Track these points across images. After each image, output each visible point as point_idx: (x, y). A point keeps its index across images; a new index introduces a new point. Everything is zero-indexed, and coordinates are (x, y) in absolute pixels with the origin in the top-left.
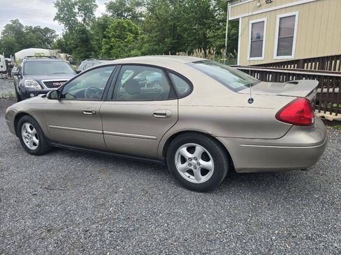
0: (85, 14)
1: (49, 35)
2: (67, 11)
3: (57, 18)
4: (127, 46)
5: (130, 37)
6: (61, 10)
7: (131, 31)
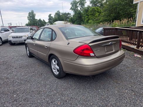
0: (81, 6)
1: (69, 16)
2: (75, 6)
3: (71, 9)
4: (95, 18)
5: (97, 14)
6: (73, 6)
7: (98, 12)
